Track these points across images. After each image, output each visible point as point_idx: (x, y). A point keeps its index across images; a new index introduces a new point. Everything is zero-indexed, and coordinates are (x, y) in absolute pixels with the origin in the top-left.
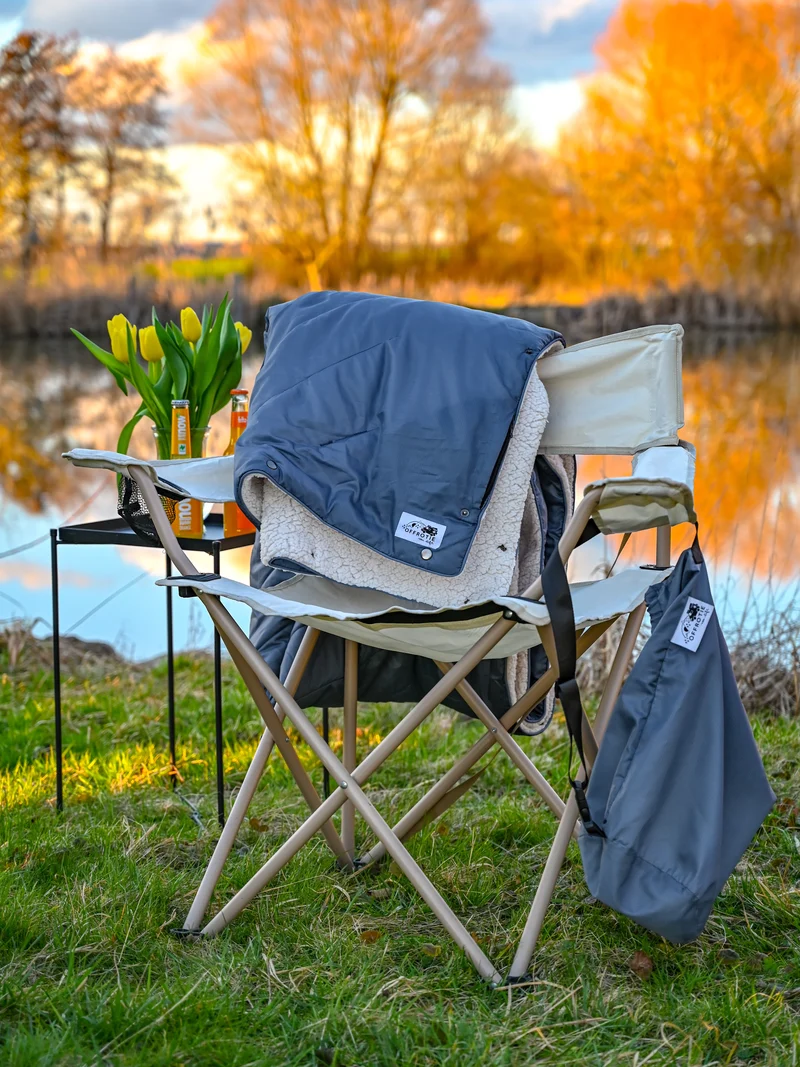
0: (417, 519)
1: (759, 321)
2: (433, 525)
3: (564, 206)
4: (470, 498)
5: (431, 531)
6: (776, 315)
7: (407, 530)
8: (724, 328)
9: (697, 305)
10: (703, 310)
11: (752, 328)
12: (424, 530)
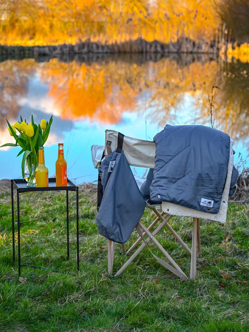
0: (206, 200)
1: (109, 51)
2: (210, 201)
3: (42, 11)
4: (219, 192)
5: (210, 203)
6: (114, 49)
7: (203, 203)
8: (99, 53)
9: (90, 46)
10: (92, 47)
11: (107, 53)
12: (208, 203)
